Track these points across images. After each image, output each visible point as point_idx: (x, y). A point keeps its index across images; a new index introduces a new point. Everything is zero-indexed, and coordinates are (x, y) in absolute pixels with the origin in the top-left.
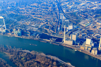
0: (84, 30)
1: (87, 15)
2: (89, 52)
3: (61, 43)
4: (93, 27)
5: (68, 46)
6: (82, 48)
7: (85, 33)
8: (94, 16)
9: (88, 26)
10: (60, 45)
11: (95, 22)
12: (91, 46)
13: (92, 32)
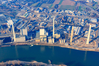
0: (26, 21)
1: (19, 5)
2: (46, 43)
3: (12, 42)
4: (33, 16)
5: (21, 44)
6: (37, 40)
7: (31, 25)
8: (27, 4)
9: (28, 16)
10: (11, 45)
11: (32, 11)
12: (46, 36)
13: (35, 22)
